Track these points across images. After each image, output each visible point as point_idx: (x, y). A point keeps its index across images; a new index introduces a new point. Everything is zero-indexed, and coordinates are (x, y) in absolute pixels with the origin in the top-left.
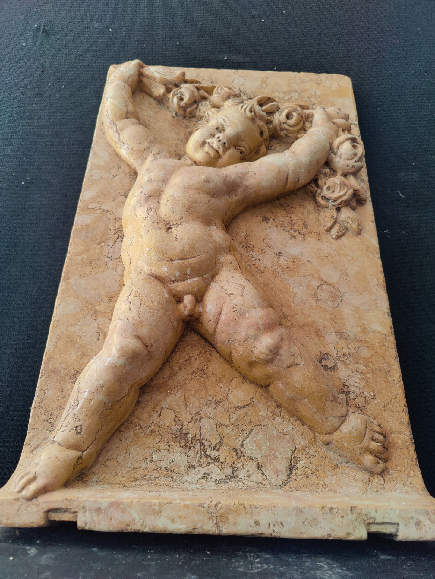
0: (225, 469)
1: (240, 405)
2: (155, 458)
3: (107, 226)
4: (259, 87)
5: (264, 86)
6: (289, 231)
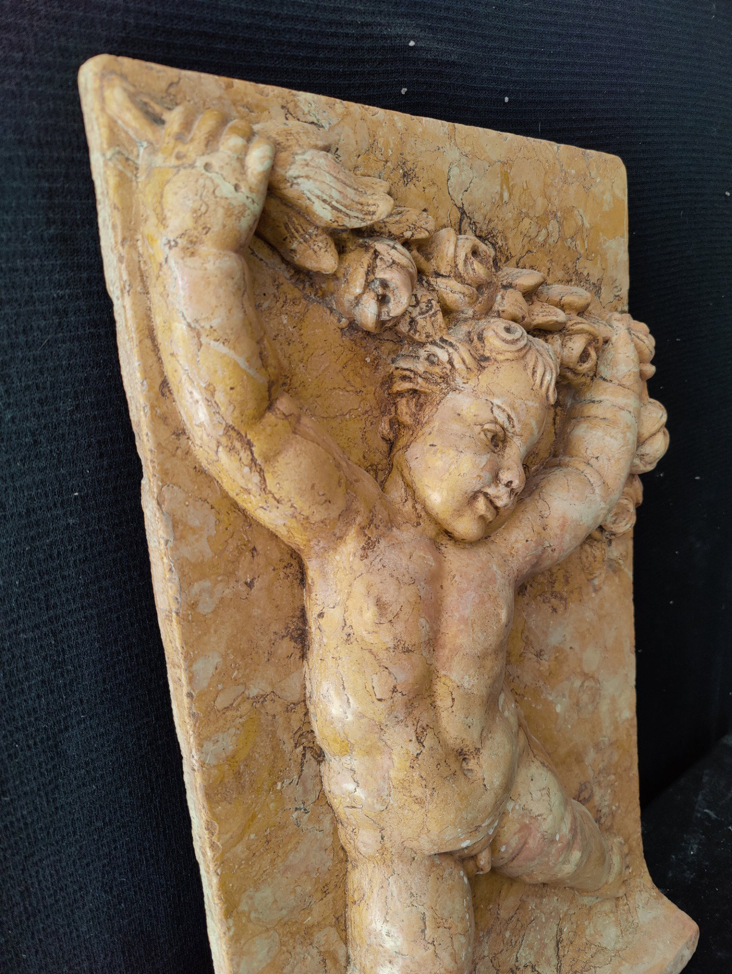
1: (511, 915)
3: (274, 736)
4: (497, 199)
5: (506, 195)
6: (549, 602)
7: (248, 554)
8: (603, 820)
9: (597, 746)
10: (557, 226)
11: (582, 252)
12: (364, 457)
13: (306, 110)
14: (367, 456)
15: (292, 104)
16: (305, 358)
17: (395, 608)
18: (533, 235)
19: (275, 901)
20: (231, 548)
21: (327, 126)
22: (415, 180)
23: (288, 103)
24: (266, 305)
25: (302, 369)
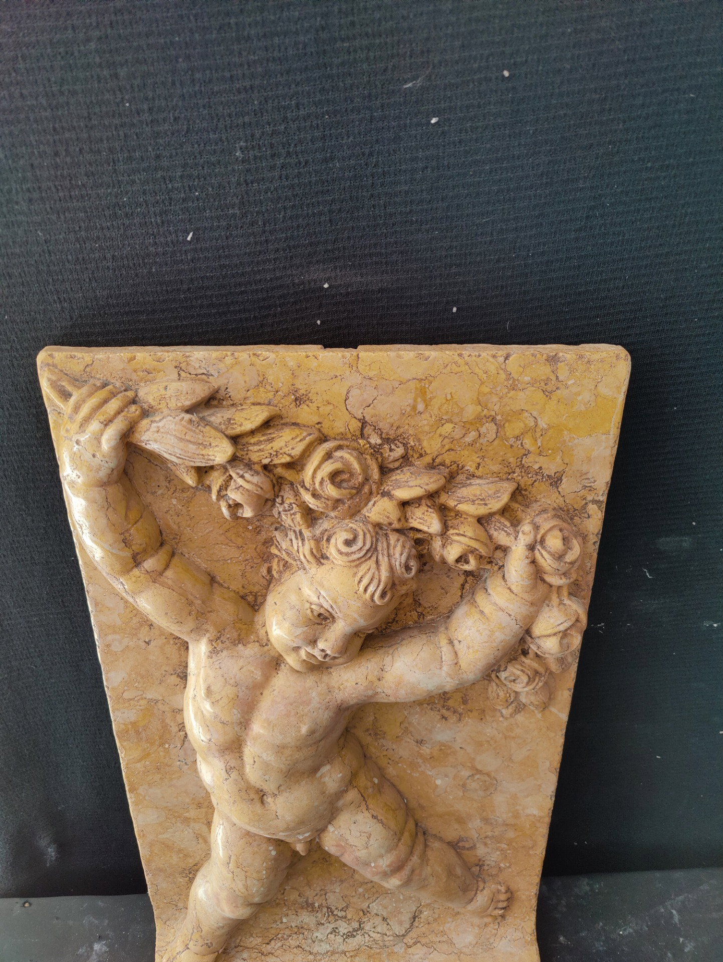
0: (353, 923)
2: (284, 920)
3: (163, 721)
4: (408, 410)
5: (421, 407)
6: (439, 711)
7: (147, 628)
8: (486, 868)
9: (486, 820)
10: (495, 427)
11: (532, 449)
12: (243, 587)
13: (197, 365)
14: (246, 587)
15: (185, 363)
16: (192, 525)
17: (218, 697)
18: (457, 437)
19: (163, 797)
20: (134, 622)
21: (216, 375)
22: (308, 402)
23: (180, 363)
24: (160, 492)
25: (189, 531)
